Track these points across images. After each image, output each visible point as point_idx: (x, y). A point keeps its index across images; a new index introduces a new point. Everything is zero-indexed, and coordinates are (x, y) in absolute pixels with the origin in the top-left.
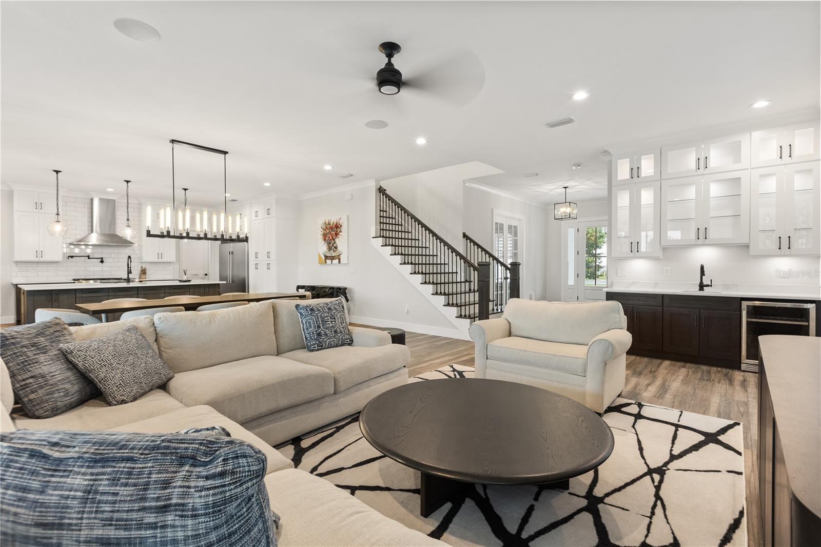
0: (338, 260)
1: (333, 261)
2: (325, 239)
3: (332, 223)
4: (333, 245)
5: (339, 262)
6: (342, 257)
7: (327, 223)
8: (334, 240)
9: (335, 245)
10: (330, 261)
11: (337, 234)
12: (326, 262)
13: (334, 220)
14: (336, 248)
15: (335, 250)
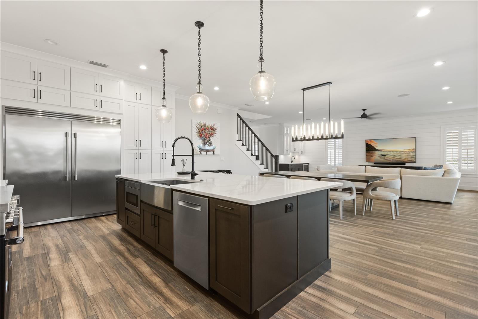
0: (212, 152)
1: (208, 152)
2: (200, 136)
3: (207, 125)
4: (208, 141)
5: (214, 153)
6: (215, 150)
7: (203, 124)
8: (209, 137)
9: (209, 142)
10: (205, 152)
11: (212, 135)
12: (201, 153)
13: (209, 124)
14: (211, 144)
15: (209, 145)
